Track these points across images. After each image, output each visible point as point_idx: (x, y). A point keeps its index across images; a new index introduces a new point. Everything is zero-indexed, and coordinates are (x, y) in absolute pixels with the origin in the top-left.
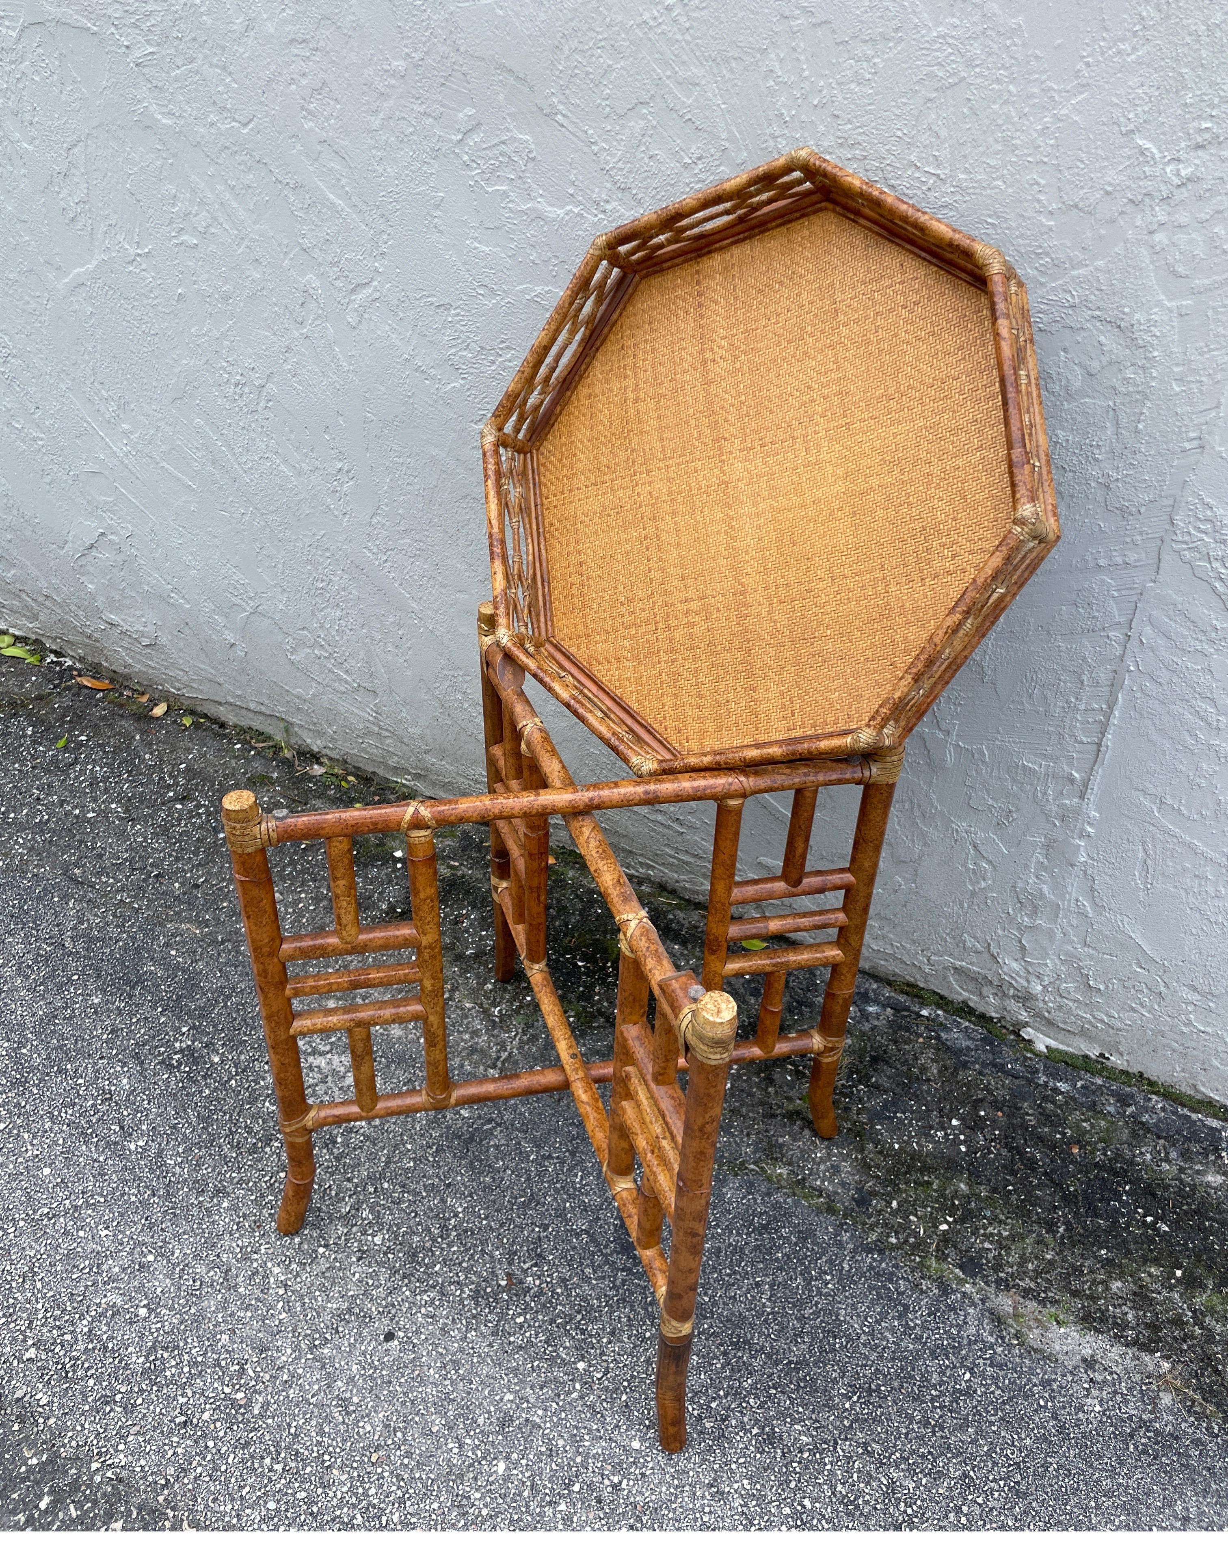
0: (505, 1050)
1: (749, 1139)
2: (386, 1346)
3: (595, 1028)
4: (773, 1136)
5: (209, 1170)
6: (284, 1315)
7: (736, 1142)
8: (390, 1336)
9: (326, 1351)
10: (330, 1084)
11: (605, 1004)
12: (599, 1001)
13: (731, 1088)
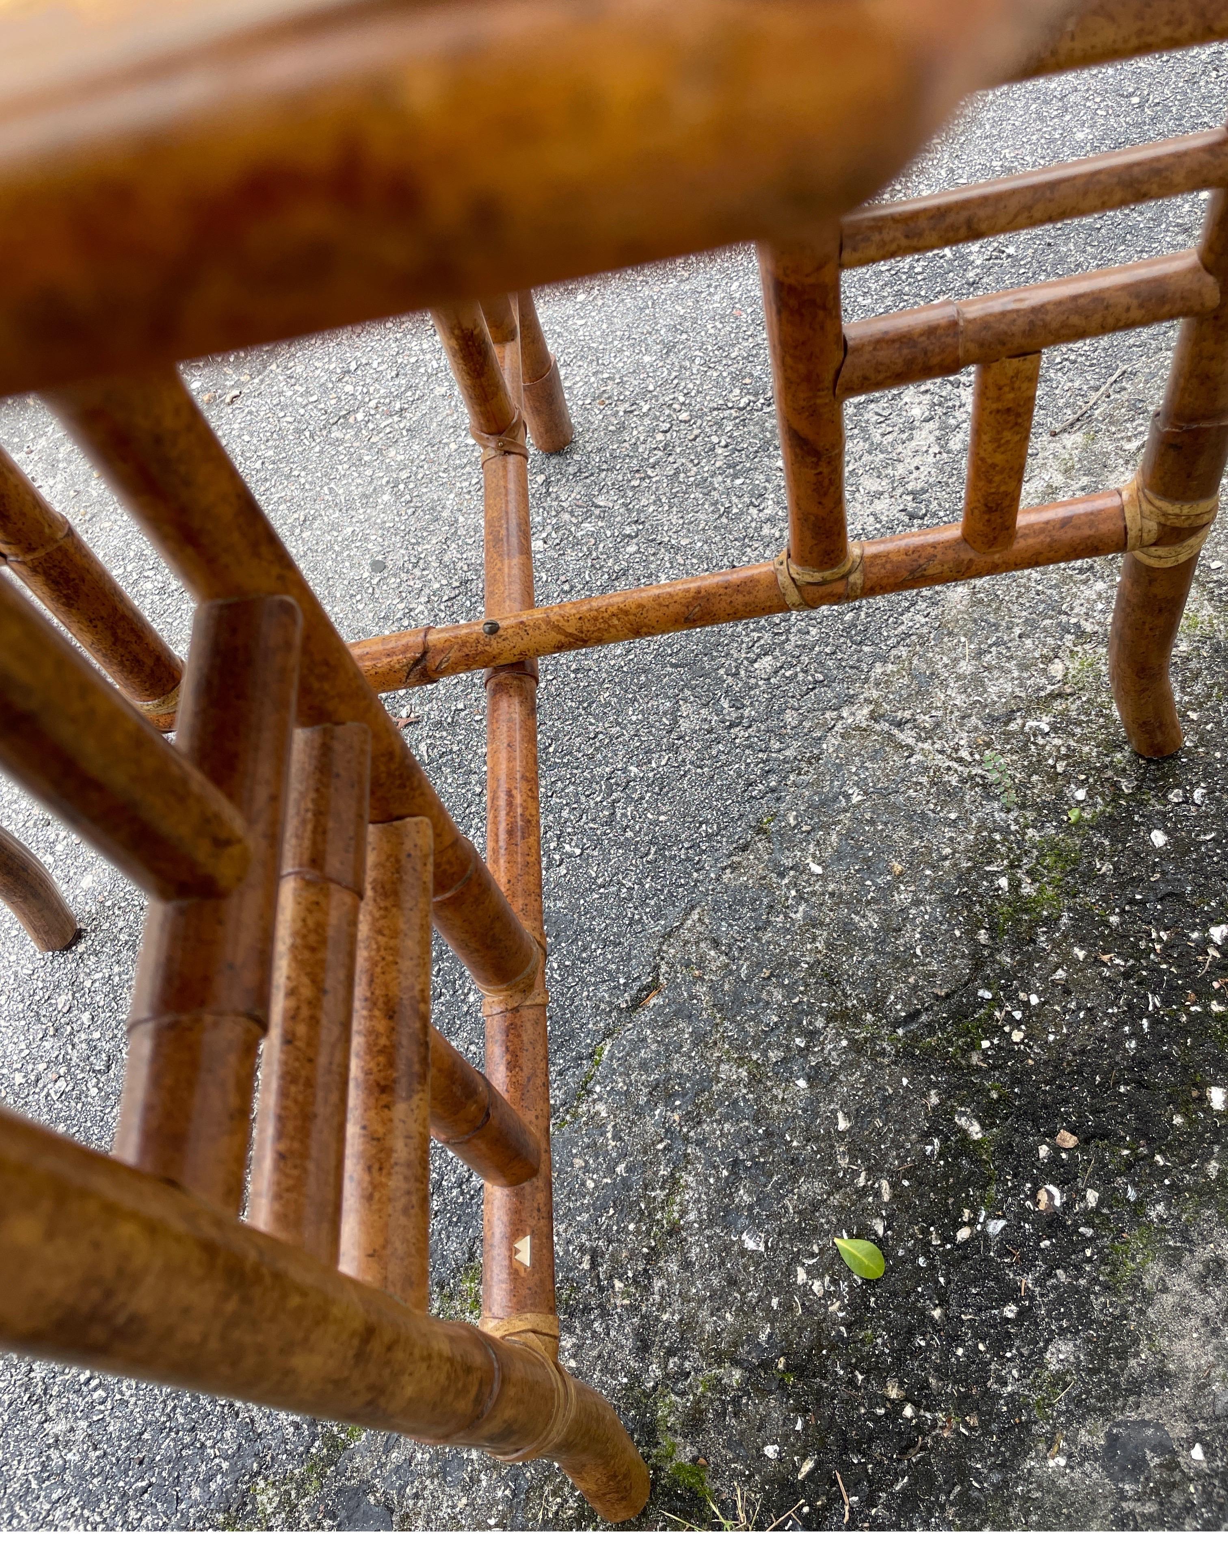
0: (919, 739)
1: (582, 1249)
2: (366, 563)
3: (971, 934)
4: (588, 1326)
5: (712, 331)
6: (453, 446)
7: (580, 1210)
8: (378, 566)
9: (386, 497)
10: (867, 458)
11: (1060, 974)
12: (1068, 961)
13: (743, 1252)
